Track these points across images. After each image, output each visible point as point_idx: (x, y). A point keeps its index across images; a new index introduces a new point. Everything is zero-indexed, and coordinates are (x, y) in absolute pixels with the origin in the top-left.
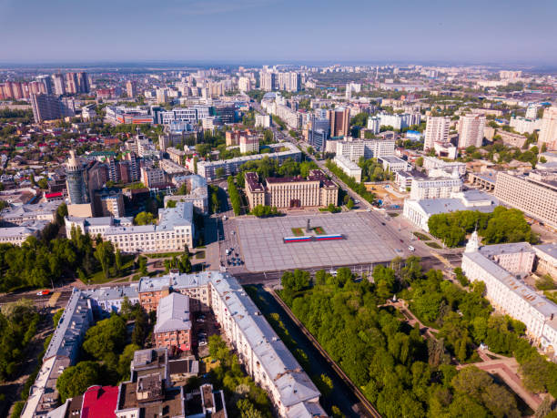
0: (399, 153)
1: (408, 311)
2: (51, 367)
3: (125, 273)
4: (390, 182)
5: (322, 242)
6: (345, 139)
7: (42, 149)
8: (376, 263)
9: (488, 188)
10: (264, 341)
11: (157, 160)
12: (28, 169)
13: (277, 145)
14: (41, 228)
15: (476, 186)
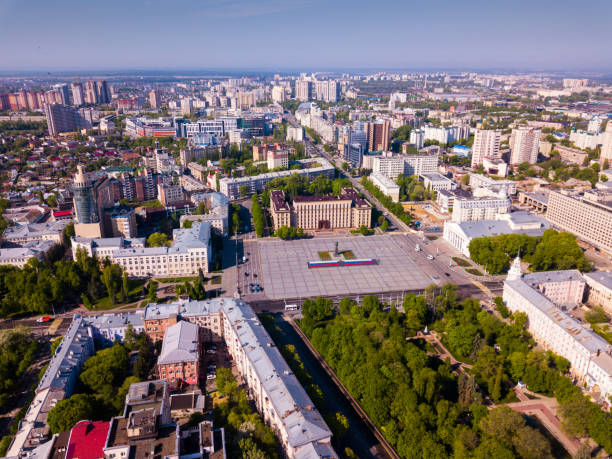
0: (443, 169)
1: (441, 344)
2: (44, 399)
3: (133, 299)
4: (431, 201)
5: (350, 267)
6: (384, 154)
7: (55, 163)
8: (408, 292)
9: (540, 209)
10: (275, 374)
11: (176, 176)
12: (39, 185)
13: (308, 161)
14: (46, 248)
15: (526, 207)
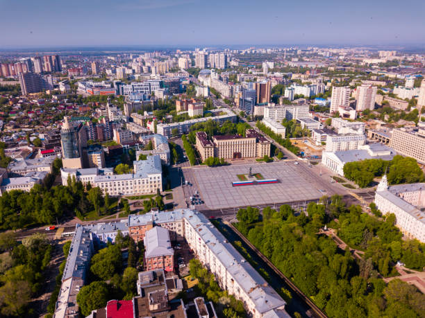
0: (311, 115)
1: (337, 238)
2: (69, 287)
3: (113, 212)
4: (308, 137)
5: (262, 185)
6: (269, 105)
7: (30, 115)
8: (307, 202)
9: (384, 141)
10: (236, 262)
11: (124, 123)
12: (21, 131)
13: (216, 110)
14: (43, 177)
15: (374, 140)
